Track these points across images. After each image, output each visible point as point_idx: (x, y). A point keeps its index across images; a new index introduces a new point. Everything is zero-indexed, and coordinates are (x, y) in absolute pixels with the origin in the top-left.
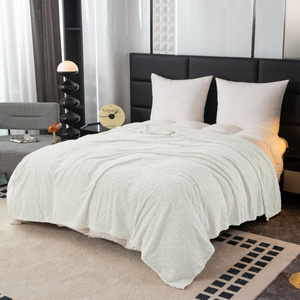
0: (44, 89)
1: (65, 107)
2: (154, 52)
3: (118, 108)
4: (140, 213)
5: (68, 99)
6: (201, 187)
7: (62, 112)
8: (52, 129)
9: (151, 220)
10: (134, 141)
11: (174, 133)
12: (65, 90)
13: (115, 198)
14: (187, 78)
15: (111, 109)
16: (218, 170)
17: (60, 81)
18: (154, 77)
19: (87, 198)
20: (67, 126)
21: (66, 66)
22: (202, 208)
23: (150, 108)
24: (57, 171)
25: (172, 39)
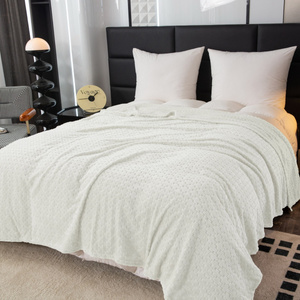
0: (13, 73)
1: (38, 90)
2: (133, 25)
3: (97, 88)
4: (156, 232)
5: (41, 82)
6: (233, 188)
7: (35, 97)
8: (24, 117)
9: (173, 242)
10: (129, 128)
11: (172, 114)
12: (36, 72)
13: (118, 211)
14: (174, 51)
15: (90, 90)
16: (244, 159)
17: (30, 62)
18: (136, 52)
19: (78, 212)
20: (42, 112)
21: (35, 44)
22: (238, 217)
23: (135, 87)
24: (33, 174)
25: (153, 9)
